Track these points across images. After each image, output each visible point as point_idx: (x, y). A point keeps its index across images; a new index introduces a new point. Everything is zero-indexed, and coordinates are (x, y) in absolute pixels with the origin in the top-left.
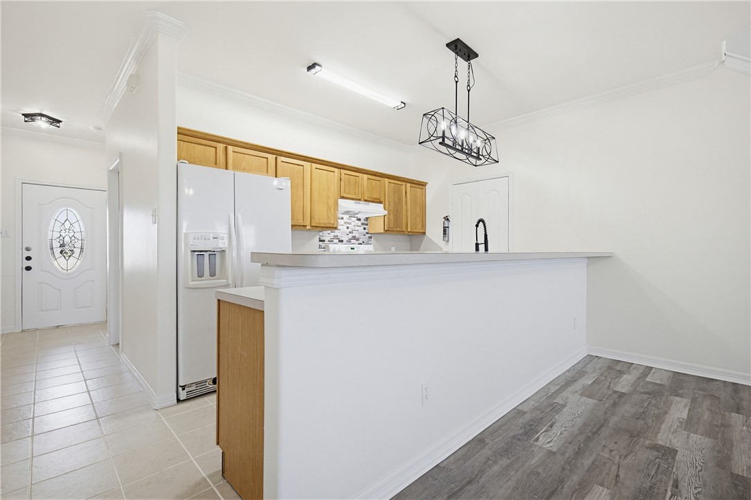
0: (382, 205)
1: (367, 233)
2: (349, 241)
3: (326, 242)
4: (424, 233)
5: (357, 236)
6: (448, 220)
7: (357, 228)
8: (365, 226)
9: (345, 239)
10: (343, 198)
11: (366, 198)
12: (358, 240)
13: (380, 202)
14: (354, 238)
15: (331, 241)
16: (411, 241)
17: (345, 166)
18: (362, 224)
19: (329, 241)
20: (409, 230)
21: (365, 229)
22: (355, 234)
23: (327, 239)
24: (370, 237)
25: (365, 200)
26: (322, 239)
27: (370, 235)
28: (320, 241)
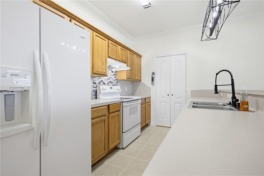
0: (126, 65)
1: (116, 80)
2: (108, 84)
3: (97, 84)
4: (141, 80)
5: (112, 81)
6: (154, 74)
7: (112, 77)
8: (115, 76)
9: (106, 83)
10: (109, 57)
11: (120, 59)
12: (112, 83)
13: (125, 63)
14: (110, 82)
15: (99, 83)
16: (133, 84)
17: (111, 38)
18: (114, 74)
19: (98, 83)
20: (136, 79)
21: (115, 77)
22: (111, 80)
23: (97, 82)
24: (117, 82)
25: (119, 61)
26: (95, 82)
27: (117, 81)
28: (94, 83)
